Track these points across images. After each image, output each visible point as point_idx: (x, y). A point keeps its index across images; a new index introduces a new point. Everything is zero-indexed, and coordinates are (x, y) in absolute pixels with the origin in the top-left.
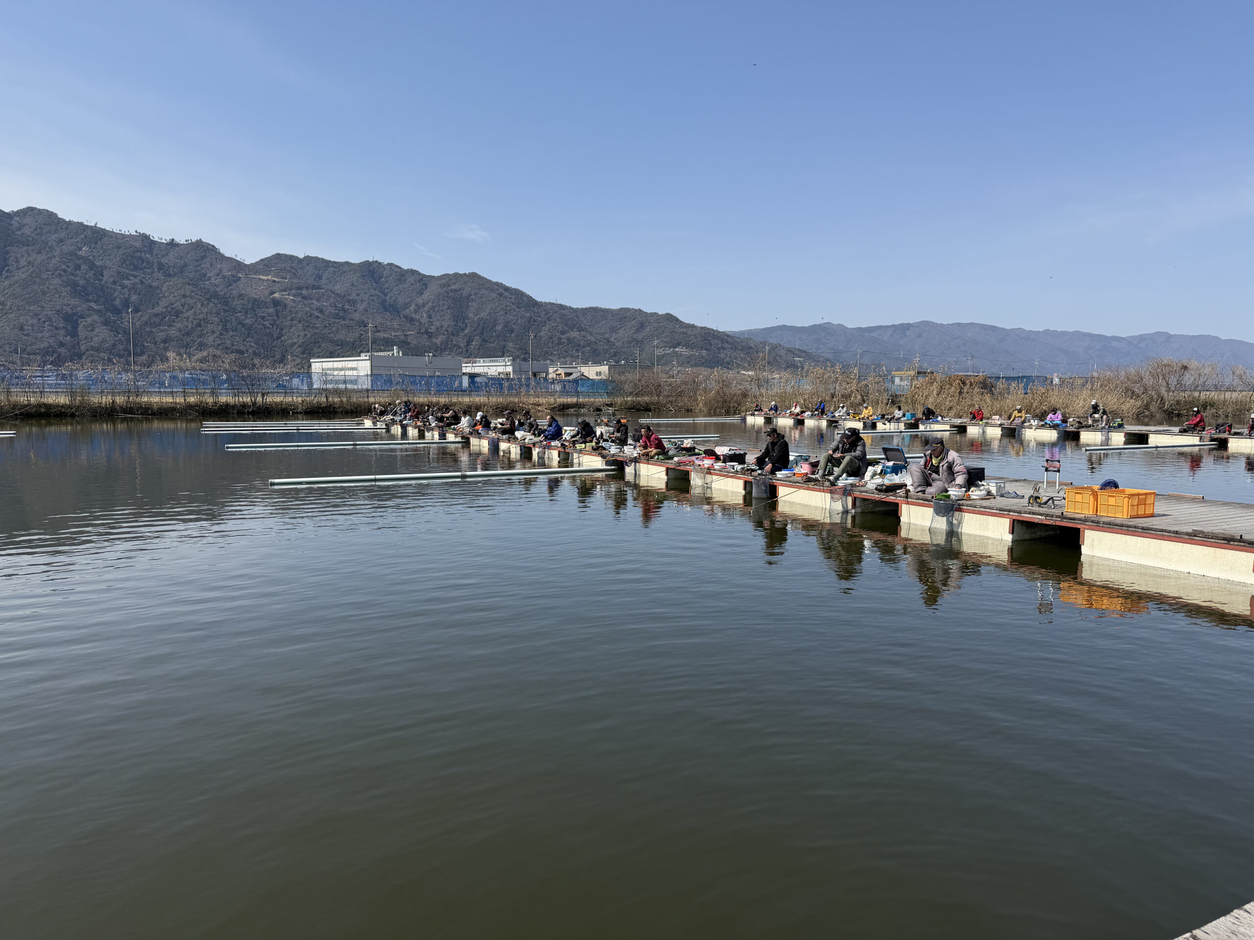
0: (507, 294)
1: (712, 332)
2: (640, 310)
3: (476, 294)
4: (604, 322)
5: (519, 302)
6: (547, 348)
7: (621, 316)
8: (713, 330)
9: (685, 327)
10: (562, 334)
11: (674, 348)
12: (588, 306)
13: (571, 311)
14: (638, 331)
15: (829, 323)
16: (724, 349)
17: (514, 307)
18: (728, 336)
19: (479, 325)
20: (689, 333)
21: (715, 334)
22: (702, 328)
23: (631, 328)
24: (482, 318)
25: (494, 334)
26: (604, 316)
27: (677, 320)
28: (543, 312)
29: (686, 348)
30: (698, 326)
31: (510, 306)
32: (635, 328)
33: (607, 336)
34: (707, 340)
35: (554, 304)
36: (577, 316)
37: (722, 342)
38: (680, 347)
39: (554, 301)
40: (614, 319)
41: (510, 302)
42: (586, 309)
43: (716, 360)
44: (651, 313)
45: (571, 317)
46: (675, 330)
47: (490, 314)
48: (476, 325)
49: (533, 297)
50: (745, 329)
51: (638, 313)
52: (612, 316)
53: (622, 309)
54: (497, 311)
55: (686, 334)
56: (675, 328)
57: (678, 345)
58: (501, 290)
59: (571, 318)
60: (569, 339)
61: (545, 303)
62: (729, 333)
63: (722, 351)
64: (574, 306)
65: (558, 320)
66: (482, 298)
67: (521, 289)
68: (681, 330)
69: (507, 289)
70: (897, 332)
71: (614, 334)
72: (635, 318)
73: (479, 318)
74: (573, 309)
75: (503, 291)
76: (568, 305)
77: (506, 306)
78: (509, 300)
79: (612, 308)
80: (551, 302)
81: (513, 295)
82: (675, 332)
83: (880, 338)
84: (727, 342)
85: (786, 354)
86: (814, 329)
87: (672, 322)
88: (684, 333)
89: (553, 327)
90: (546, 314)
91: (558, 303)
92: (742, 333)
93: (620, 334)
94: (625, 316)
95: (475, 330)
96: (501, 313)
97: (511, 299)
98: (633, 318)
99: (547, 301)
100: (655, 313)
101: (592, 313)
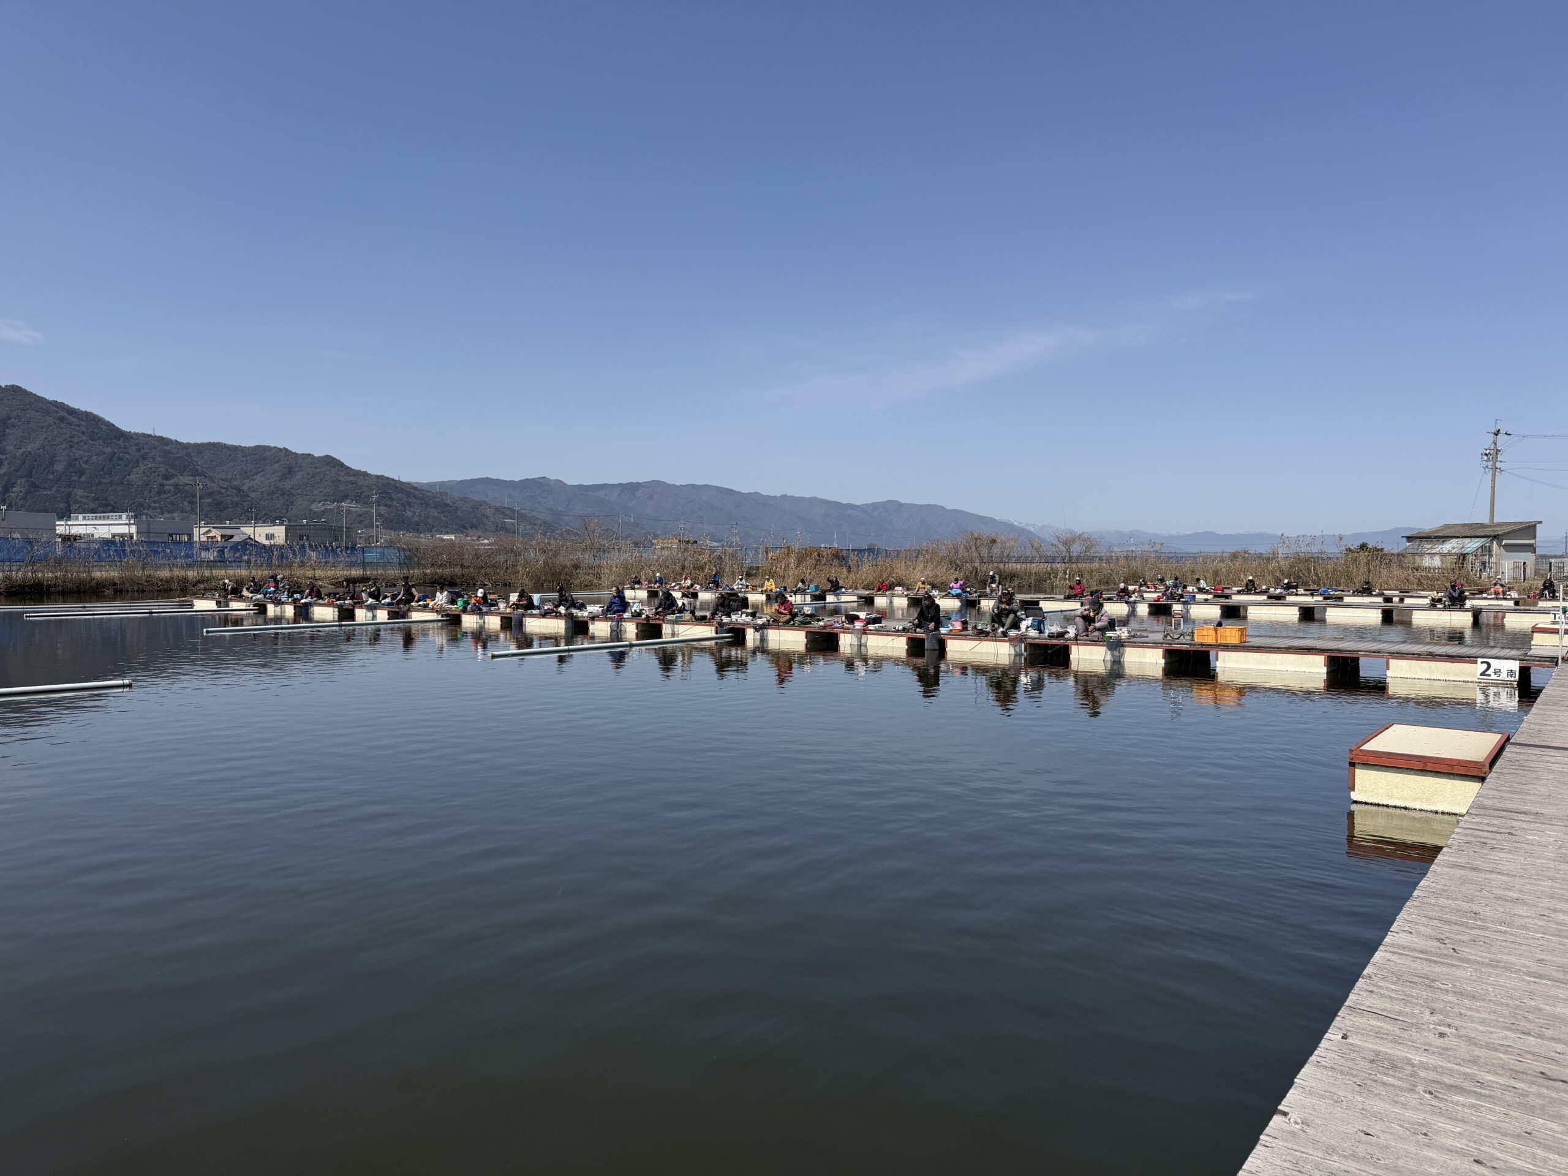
0: (72, 419)
1: (393, 483)
2: (286, 450)
3: (18, 417)
4: (232, 464)
5: (92, 431)
6: (141, 498)
7: (257, 456)
8: (393, 480)
9: (354, 475)
10: (166, 479)
11: (338, 502)
12: (206, 441)
13: (178, 446)
14: (283, 478)
15: (545, 477)
16: (410, 504)
17: (84, 438)
18: (416, 489)
19: (24, 463)
20: (359, 483)
21: (397, 485)
22: (378, 477)
23: (274, 474)
24: (30, 453)
25: (51, 476)
26: (230, 455)
27: (342, 465)
28: (135, 448)
29: (356, 502)
30: (372, 473)
31: (78, 437)
32: (280, 474)
33: (236, 483)
34: (386, 493)
35: (150, 436)
36: (188, 455)
37: (408, 497)
38: (348, 501)
39: (150, 432)
40: (247, 460)
41: (79, 431)
42: (202, 445)
43: (401, 519)
44: (303, 454)
45: (179, 455)
46: (340, 478)
47: (44, 447)
48: (19, 462)
49: (116, 425)
50: (435, 481)
51: (283, 454)
52: (243, 457)
53: (258, 447)
54: (56, 443)
55: (356, 484)
56: (339, 475)
57: (344, 498)
58: (62, 413)
59: (180, 457)
60: (176, 486)
61: (137, 434)
62: (416, 485)
63: (407, 507)
64: (184, 440)
65: (158, 459)
66: (28, 422)
67: (95, 413)
68: (348, 479)
69: (72, 412)
70: (626, 492)
71: (247, 481)
72: (279, 460)
73: (24, 452)
74: (181, 444)
75: (66, 415)
76: (173, 438)
77: (72, 437)
78: (77, 428)
79: (243, 445)
80: (146, 432)
81: (83, 420)
82: (339, 481)
83: (607, 498)
84: (415, 497)
85: (494, 514)
86: (526, 484)
87: (334, 467)
88: (352, 483)
89: (151, 468)
90: (139, 450)
91: (158, 435)
92: (433, 485)
93: (256, 481)
94: (262, 456)
95: (17, 470)
96: (63, 446)
97: (79, 426)
98: (276, 459)
99: (139, 431)
100: (309, 455)
101: (212, 451)
